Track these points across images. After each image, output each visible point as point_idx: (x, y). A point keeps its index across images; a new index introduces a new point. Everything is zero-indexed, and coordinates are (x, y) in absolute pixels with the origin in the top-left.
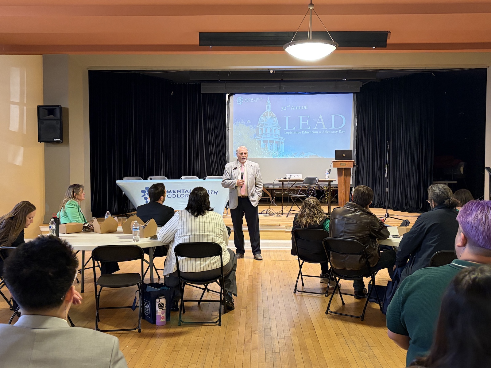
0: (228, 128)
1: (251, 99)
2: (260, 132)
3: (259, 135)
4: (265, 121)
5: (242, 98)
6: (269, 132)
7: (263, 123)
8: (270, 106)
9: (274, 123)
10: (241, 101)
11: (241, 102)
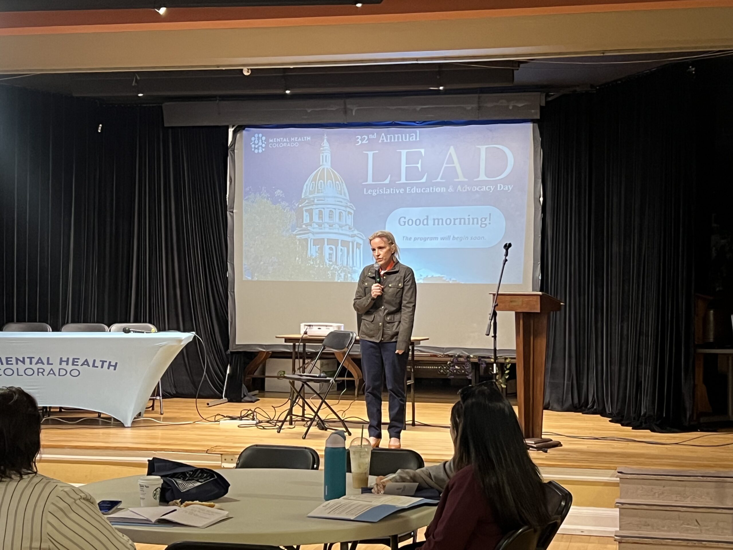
0: (231, 210)
1: (285, 140)
2: (306, 219)
3: (304, 226)
4: (318, 193)
5: (264, 138)
6: (327, 219)
7: (314, 198)
8: (329, 155)
9: (340, 196)
10: (260, 144)
11: (260, 148)
